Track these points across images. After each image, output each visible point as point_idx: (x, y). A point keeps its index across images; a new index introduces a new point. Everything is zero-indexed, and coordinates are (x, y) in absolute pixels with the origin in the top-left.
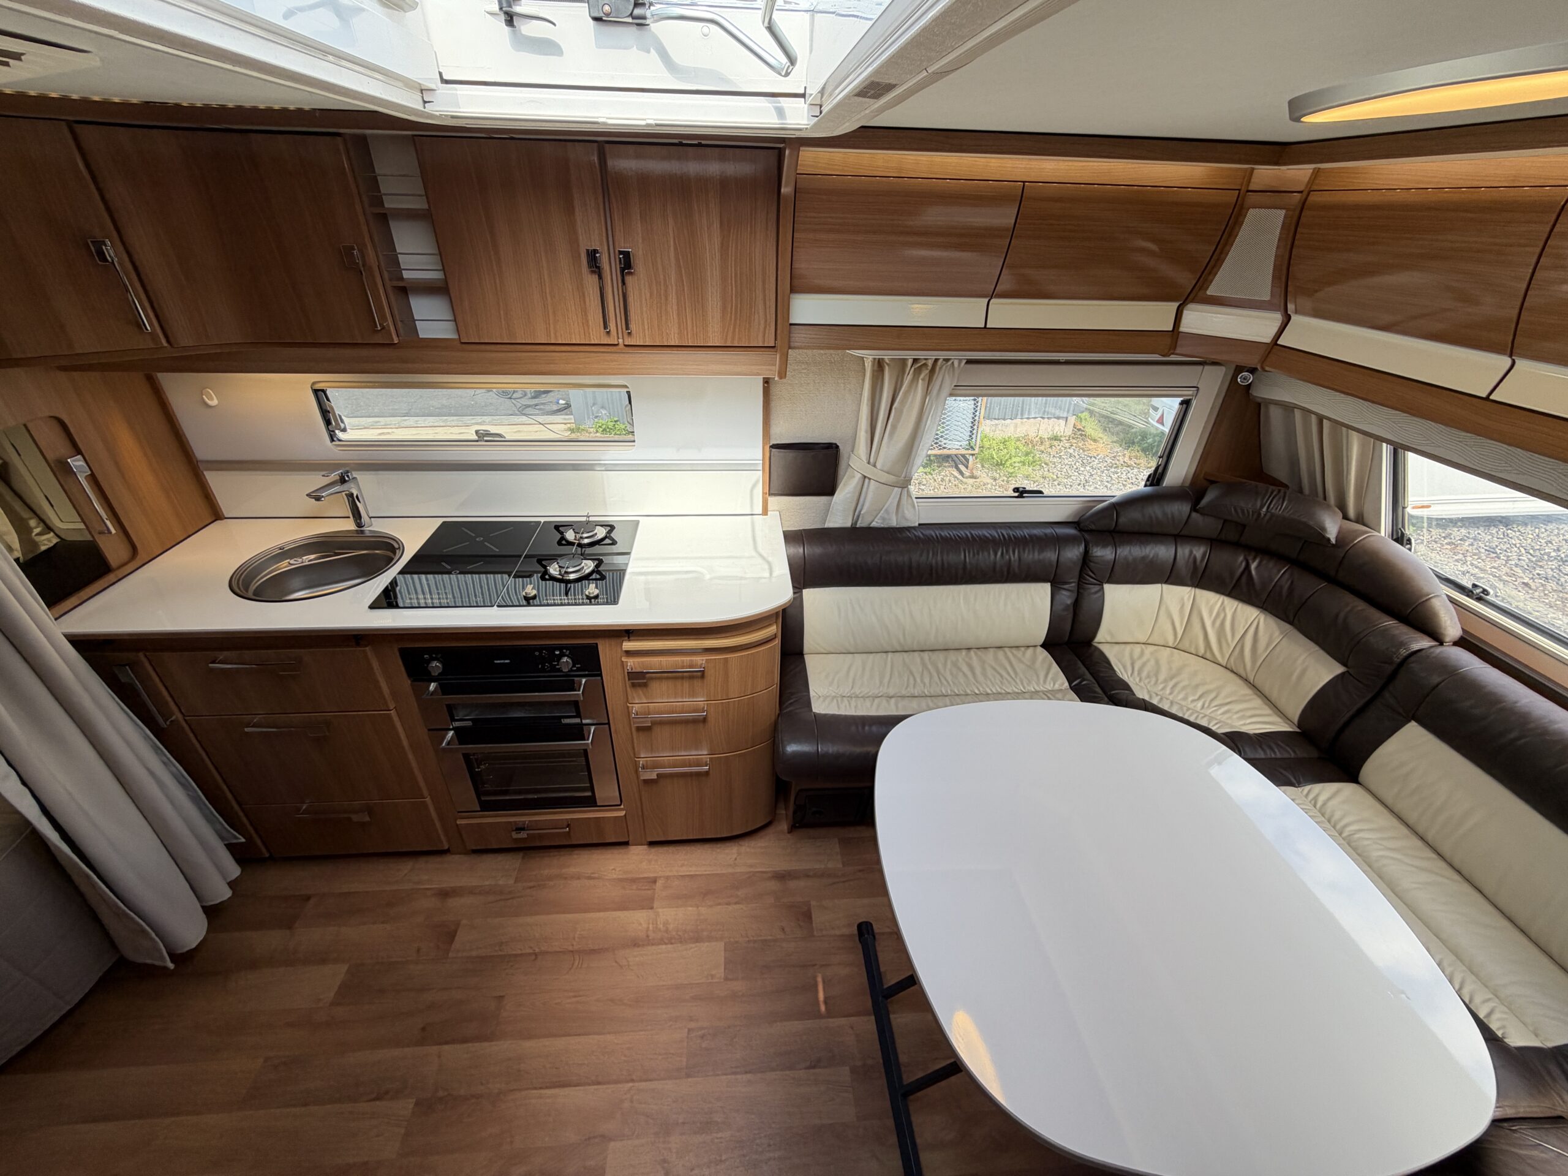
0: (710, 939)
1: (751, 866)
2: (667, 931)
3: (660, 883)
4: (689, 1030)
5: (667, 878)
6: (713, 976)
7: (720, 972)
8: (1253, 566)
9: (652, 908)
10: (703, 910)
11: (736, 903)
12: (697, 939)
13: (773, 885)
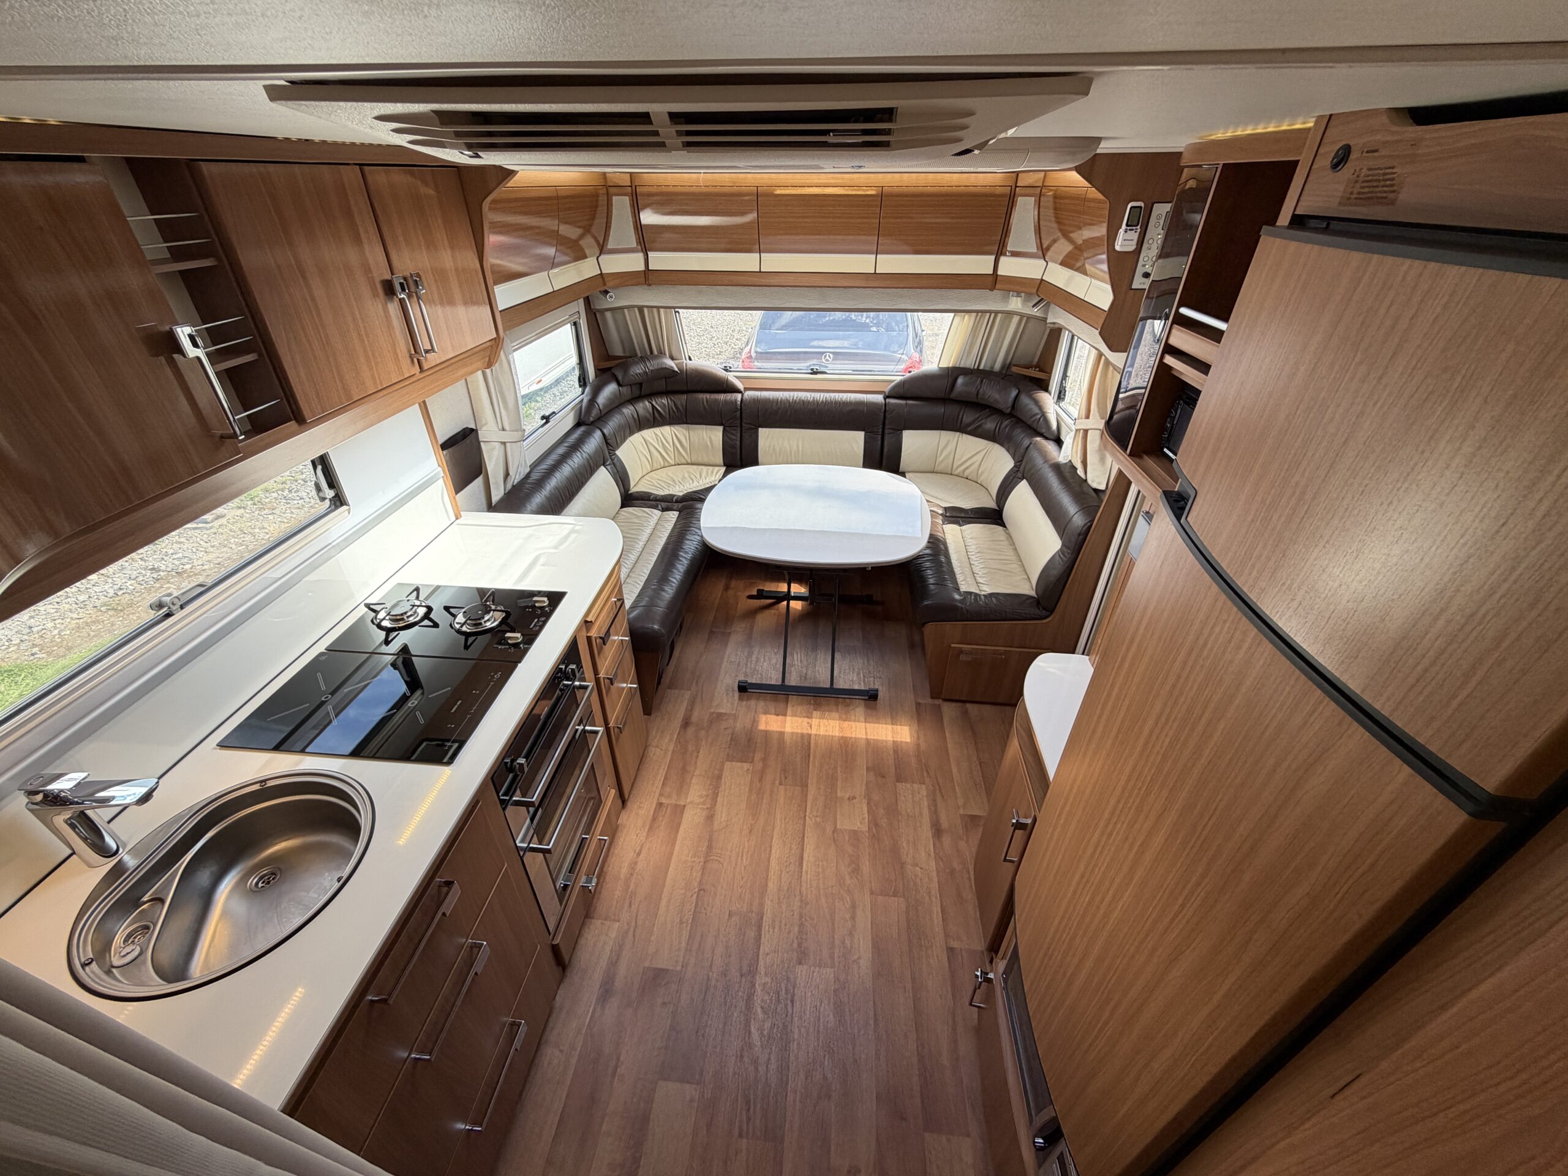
0: (721, 770)
1: (671, 741)
2: (707, 796)
3: (663, 800)
4: (780, 784)
5: (661, 795)
6: (748, 770)
7: (746, 766)
8: (654, 403)
9: (685, 806)
10: (697, 773)
11: (698, 752)
12: (719, 777)
13: (691, 730)
